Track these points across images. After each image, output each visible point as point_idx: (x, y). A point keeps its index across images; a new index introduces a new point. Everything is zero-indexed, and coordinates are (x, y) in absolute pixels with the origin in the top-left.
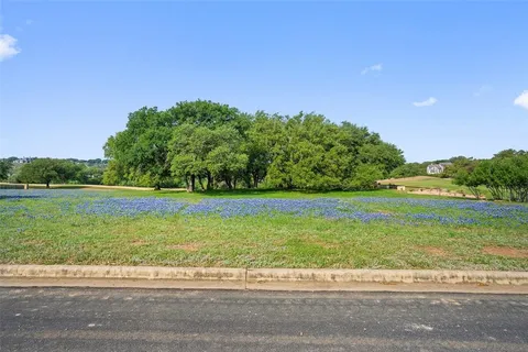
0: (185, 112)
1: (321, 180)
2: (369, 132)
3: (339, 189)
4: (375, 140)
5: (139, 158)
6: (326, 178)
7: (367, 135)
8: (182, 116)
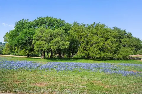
0: (41, 22)
1: (103, 54)
2: (127, 32)
3: (111, 59)
4: (129, 36)
5: (20, 43)
6: (105, 54)
7: (126, 33)
8: (39, 24)
